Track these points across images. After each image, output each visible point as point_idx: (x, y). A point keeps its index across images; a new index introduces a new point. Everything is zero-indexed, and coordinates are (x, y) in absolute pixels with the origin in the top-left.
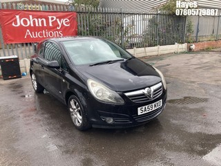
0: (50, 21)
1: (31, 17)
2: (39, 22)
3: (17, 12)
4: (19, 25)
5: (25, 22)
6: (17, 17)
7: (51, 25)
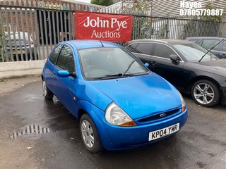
0: (112, 23)
1: (98, 18)
2: (104, 24)
3: (88, 13)
4: (88, 25)
5: (93, 23)
6: (88, 18)
7: (112, 26)
